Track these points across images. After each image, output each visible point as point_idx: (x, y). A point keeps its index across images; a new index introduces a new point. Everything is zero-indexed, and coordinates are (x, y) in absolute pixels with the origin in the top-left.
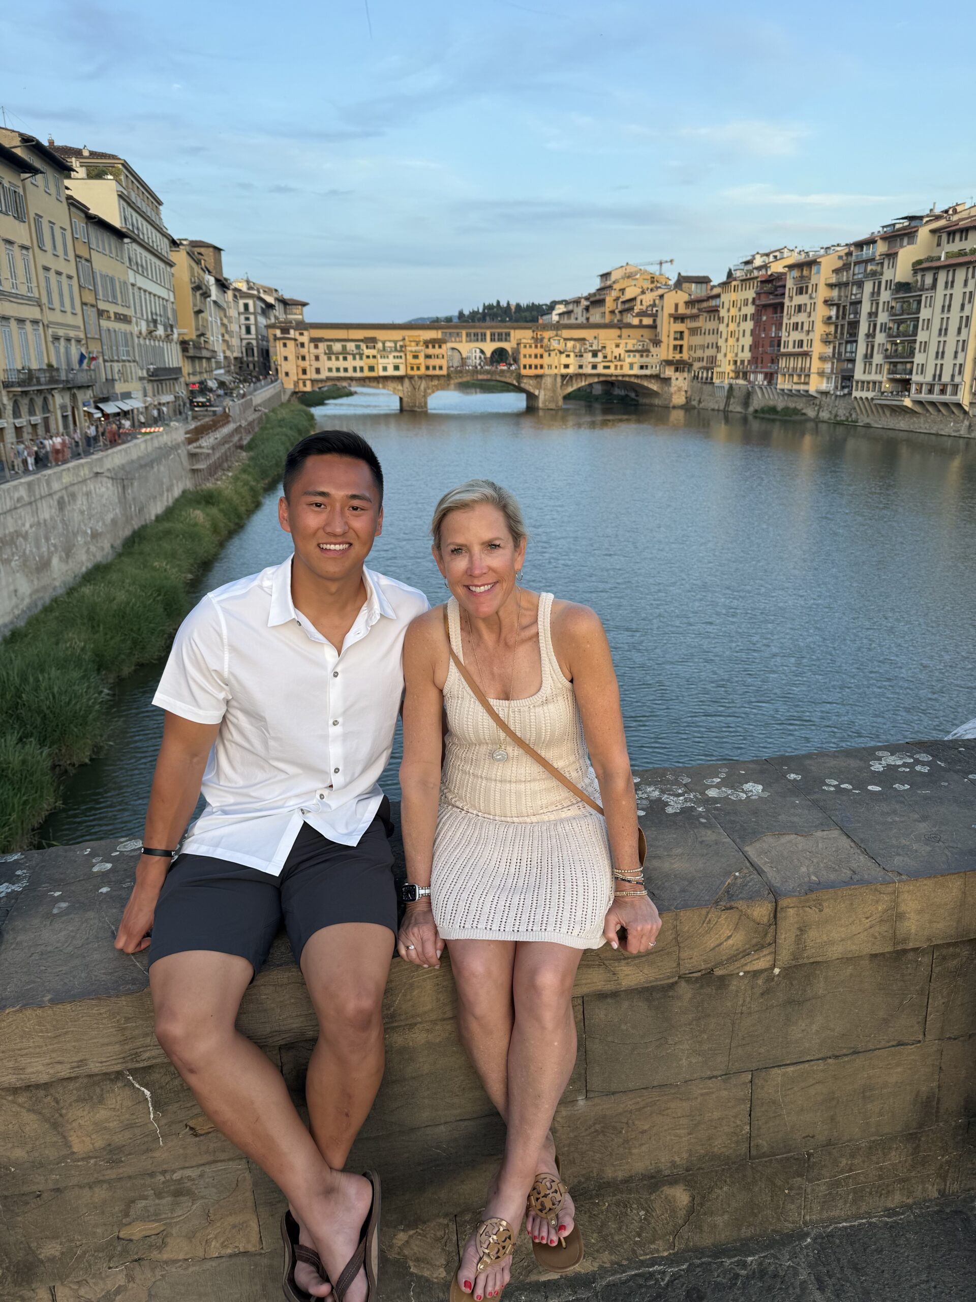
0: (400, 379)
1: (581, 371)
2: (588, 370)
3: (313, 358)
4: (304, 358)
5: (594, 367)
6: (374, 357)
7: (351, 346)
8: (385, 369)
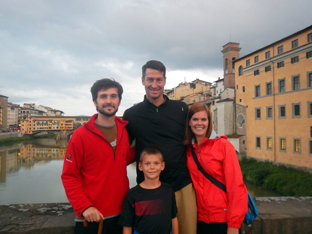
0: (59, 131)
3: (33, 125)
4: (30, 125)
6: (51, 125)
7: (45, 122)
8: (54, 128)
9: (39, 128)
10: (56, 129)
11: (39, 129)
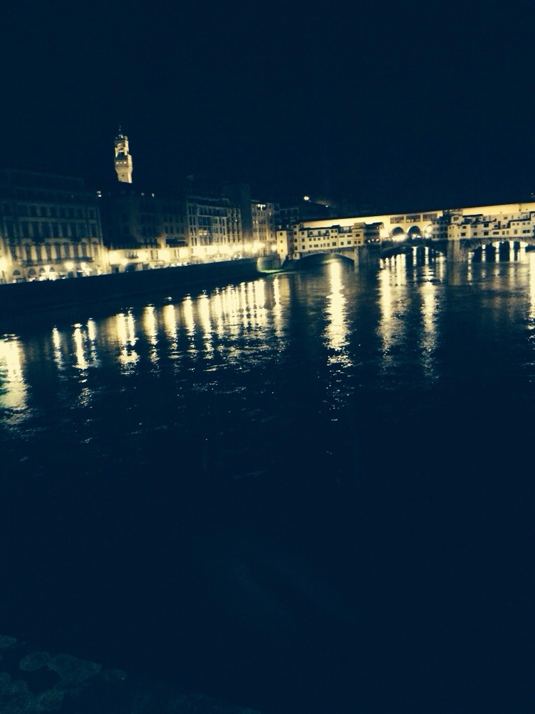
0: (352, 249)
1: (475, 237)
2: (481, 236)
3: (301, 240)
4: (296, 241)
5: (486, 233)
6: (336, 237)
7: (323, 231)
8: (342, 243)
9: (313, 246)
10: (346, 245)
11: (313, 249)
